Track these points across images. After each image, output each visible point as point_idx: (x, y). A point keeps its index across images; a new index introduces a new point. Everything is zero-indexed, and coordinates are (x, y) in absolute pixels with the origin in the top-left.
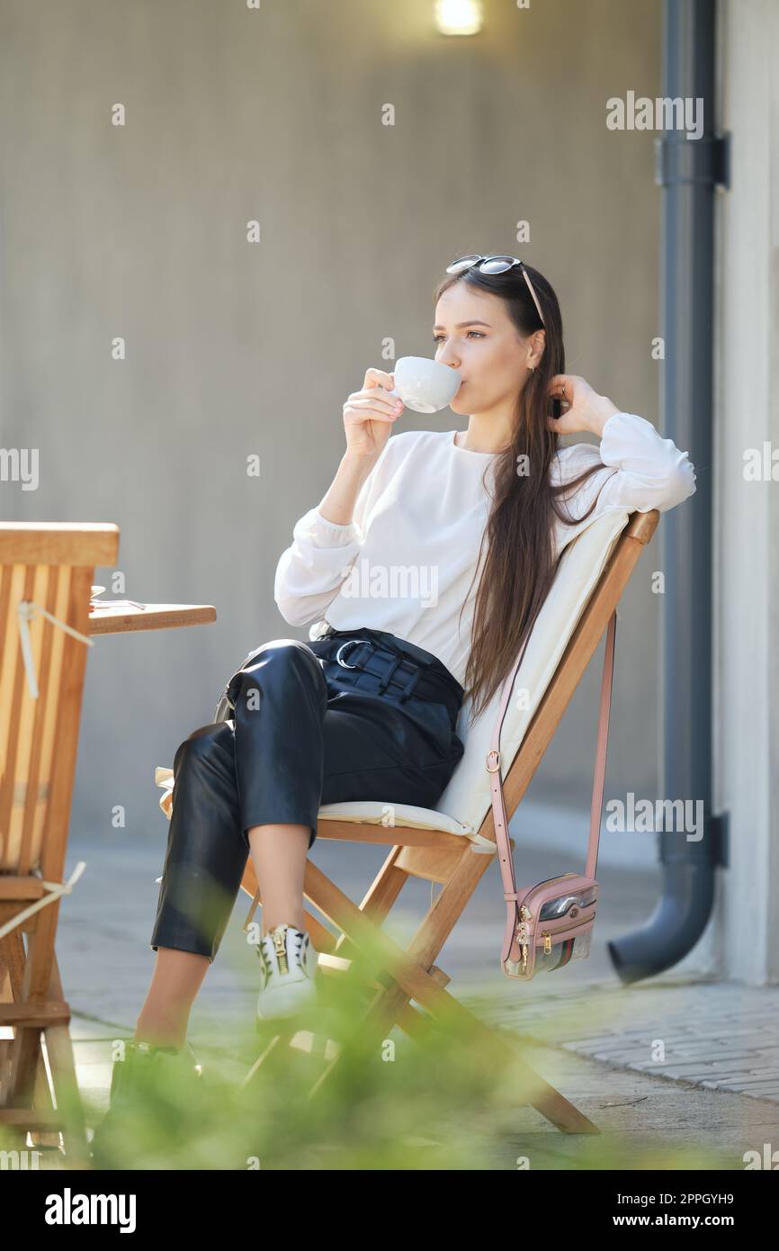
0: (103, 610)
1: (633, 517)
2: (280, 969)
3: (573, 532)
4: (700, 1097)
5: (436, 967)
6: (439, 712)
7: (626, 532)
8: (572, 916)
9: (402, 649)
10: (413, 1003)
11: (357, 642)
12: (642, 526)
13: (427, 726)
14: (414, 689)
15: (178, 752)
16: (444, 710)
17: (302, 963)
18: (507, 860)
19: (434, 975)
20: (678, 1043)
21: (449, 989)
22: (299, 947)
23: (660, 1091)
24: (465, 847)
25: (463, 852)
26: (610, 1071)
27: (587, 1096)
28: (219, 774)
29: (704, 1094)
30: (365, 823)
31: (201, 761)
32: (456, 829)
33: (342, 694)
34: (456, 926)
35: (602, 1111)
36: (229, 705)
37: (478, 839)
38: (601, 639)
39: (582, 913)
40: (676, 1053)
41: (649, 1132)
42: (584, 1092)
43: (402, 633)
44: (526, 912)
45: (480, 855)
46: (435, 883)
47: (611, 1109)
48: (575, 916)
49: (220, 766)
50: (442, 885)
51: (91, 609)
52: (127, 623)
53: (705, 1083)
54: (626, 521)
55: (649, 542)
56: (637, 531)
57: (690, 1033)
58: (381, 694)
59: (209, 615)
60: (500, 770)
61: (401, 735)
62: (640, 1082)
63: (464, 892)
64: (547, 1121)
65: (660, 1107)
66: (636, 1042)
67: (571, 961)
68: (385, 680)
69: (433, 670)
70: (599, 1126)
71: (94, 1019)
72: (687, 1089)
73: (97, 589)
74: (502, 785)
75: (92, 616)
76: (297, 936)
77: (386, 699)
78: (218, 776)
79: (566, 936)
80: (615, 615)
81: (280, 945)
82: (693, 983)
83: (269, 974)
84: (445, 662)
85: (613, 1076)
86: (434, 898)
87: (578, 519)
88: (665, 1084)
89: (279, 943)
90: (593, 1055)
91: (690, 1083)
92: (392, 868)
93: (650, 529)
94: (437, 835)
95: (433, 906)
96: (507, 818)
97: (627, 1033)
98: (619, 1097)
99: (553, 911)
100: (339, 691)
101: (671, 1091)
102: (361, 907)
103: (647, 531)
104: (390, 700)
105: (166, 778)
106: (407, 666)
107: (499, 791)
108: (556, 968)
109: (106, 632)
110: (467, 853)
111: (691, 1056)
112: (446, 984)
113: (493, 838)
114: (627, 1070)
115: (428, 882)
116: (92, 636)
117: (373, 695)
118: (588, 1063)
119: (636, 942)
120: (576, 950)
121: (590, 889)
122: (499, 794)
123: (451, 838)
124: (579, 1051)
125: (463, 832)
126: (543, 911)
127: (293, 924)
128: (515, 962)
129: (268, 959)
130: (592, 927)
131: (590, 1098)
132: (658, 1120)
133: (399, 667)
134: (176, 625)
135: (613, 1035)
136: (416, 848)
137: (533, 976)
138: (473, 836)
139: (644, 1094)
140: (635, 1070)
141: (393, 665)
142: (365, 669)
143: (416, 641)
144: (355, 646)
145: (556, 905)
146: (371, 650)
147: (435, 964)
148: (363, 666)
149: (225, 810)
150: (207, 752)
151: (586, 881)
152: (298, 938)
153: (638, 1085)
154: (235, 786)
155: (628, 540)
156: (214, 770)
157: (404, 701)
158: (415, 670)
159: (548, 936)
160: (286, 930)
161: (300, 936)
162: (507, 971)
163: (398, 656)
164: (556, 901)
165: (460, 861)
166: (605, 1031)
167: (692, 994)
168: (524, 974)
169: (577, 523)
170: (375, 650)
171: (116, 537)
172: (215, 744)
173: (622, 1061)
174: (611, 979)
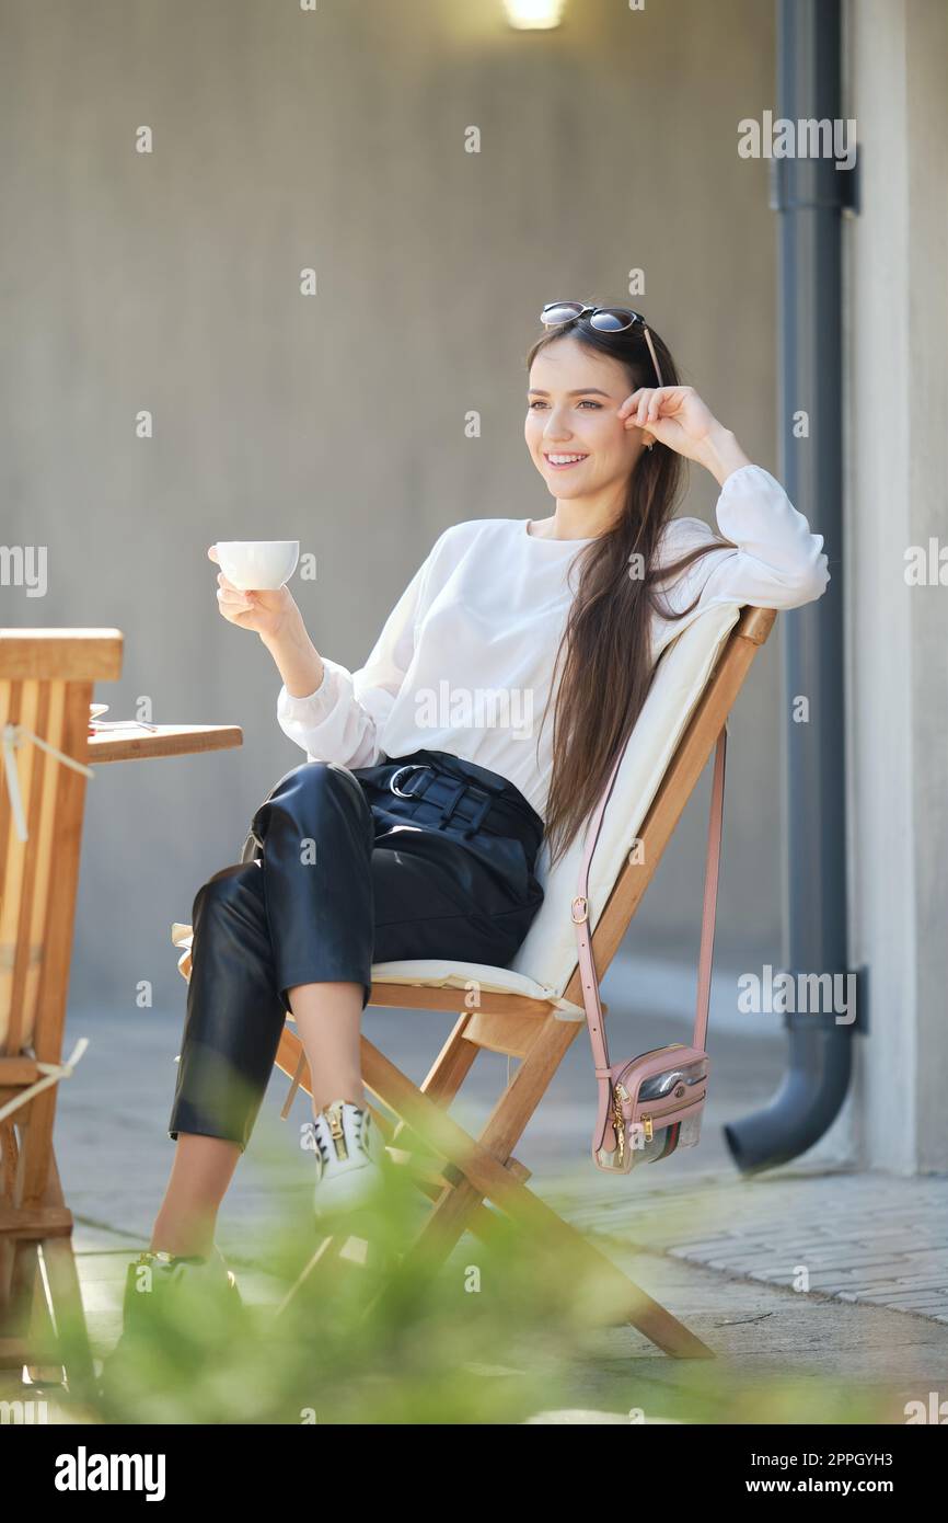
0: (107, 732)
1: (745, 612)
2: (338, 1154)
3: (672, 629)
4: (836, 1312)
5: (514, 1159)
6: (513, 850)
7: (736, 631)
8: (677, 1096)
9: (468, 773)
10: (486, 1202)
11: (415, 767)
12: (757, 623)
13: (497, 866)
14: (484, 821)
15: (197, 898)
16: (519, 848)
17: (364, 1145)
18: (599, 1029)
19: (513, 1169)
20: (807, 1247)
21: (530, 1185)
22: (359, 1126)
23: (789, 1305)
24: (547, 1014)
25: (545, 1020)
26: (727, 1282)
27: (699, 1312)
28: (248, 924)
29: (839, 1308)
30: (427, 987)
31: (225, 907)
32: (535, 993)
33: (396, 829)
34: (537, 1108)
35: (717, 1330)
36: (257, 843)
37: (562, 1003)
38: (708, 761)
39: (690, 1092)
40: (806, 1258)
41: (774, 1356)
42: (693, 1307)
43: (466, 753)
44: (622, 1091)
45: (565, 1024)
46: (511, 1058)
47: (730, 1328)
48: (682, 1095)
49: (249, 914)
50: (519, 1061)
51: (92, 733)
52: (136, 748)
53: (841, 1295)
54: (736, 618)
55: (764, 642)
56: (750, 630)
57: (824, 1234)
58: (442, 828)
59: (234, 738)
60: (588, 921)
61: (467, 876)
62: (763, 1295)
63: (546, 1068)
64: (650, 1343)
65: (788, 1324)
66: (758, 1246)
67: (677, 1149)
68: (448, 813)
69: (506, 797)
70: (713, 1349)
71: (105, 1227)
72: (819, 1304)
73: (97, 709)
74: (591, 938)
75: (92, 740)
76: (356, 1113)
77: (449, 833)
78: (248, 927)
79: (671, 1119)
80: (724, 733)
81: (335, 1126)
82: (828, 1174)
83: (326, 1161)
84: (520, 788)
85: (732, 1288)
86: (511, 1075)
87: (681, 612)
88: (795, 1297)
89: (334, 1123)
90: (706, 1262)
91: (823, 1295)
92: (459, 1040)
93: (765, 628)
94: (513, 1000)
95: (509, 1085)
96: (598, 977)
97: (748, 1235)
98: (739, 1313)
99: (654, 1090)
100: (390, 827)
101: (801, 1305)
102: (423, 1088)
103: (762, 630)
104: (454, 835)
105: (183, 937)
106: (476, 794)
107: (587, 944)
108: (660, 1157)
109: (110, 760)
110: (549, 1020)
111: (824, 1262)
112: (526, 1179)
113: (581, 1002)
114: (748, 1280)
115: (502, 1056)
116: (93, 764)
117: (434, 829)
118: (701, 1272)
119: (758, 1125)
120: (683, 1136)
121: (697, 1063)
122: (586, 950)
123: (530, 1003)
124: (690, 1257)
125: (544, 996)
126: (642, 1090)
127: (351, 1100)
128: (609, 1153)
129: (323, 1144)
130: (701, 1109)
131: (705, 1314)
132: (786, 1340)
133: (464, 795)
134: (194, 751)
135: (730, 1238)
136: (489, 1015)
137: (631, 1169)
138: (556, 1000)
139: (768, 1310)
140: (757, 1280)
141: (457, 793)
142: (424, 798)
143: (484, 762)
144: (412, 772)
145: (658, 1082)
146: (433, 776)
147: (512, 1155)
148: (422, 795)
149: (256, 967)
150: (231, 897)
151: (695, 1053)
152: (356, 1116)
153: (761, 1298)
154: (268, 938)
155: (739, 641)
156: (242, 918)
157: (469, 836)
158: (484, 798)
159: (648, 1120)
160: (341, 1108)
161: (359, 1113)
162: (599, 1162)
163: (464, 783)
164: (659, 1077)
165: (540, 1032)
166: (723, 1232)
167: (827, 1187)
168: (621, 1166)
169: (680, 617)
170: (436, 776)
171: (119, 645)
172: (241, 888)
173: (742, 1269)
174: (728, 1169)
